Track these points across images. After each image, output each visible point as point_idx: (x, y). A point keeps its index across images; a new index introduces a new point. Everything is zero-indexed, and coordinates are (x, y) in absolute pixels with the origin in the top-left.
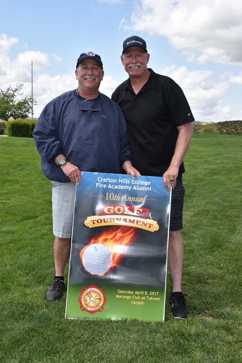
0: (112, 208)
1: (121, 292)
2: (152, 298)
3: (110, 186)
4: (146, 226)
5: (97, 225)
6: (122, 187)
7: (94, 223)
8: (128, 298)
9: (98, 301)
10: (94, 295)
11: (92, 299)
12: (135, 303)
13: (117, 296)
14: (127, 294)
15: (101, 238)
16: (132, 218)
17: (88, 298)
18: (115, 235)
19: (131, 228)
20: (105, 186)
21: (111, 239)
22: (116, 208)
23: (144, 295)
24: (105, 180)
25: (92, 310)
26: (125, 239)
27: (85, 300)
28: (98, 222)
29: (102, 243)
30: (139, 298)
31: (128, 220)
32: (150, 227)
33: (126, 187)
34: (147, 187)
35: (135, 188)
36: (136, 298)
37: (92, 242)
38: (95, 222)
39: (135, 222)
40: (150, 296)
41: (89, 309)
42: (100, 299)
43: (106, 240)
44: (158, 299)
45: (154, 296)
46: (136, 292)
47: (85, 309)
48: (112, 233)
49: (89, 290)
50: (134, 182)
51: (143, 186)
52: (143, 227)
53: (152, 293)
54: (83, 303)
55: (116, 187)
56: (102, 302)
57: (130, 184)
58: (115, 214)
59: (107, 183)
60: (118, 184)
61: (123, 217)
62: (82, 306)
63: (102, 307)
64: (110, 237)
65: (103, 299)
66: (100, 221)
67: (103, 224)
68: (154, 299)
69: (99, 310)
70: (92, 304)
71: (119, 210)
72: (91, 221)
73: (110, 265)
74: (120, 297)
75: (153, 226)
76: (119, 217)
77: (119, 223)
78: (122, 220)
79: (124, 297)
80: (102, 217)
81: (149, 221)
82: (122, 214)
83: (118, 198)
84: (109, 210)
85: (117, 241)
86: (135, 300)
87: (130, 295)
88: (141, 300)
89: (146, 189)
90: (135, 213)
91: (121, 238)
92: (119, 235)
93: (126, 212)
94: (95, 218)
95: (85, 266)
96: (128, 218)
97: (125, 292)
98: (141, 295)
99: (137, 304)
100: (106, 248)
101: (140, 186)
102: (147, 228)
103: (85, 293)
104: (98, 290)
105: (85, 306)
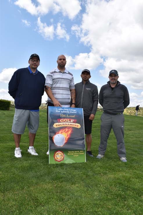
0: (63, 120)
5: (58, 127)
8: (72, 154)
9: (61, 157)
10: (59, 154)
11: (59, 156)
13: (68, 154)
14: (72, 153)
15: (60, 132)
16: (71, 123)
17: (57, 156)
18: (65, 130)
19: (71, 127)
21: (64, 132)
23: (78, 153)
25: (59, 160)
26: (69, 132)
27: (56, 157)
30: (76, 154)
32: (77, 126)
33: (67, 112)
35: (70, 112)
36: (75, 154)
37: (57, 133)
38: (57, 125)
39: (72, 125)
40: (80, 153)
41: (58, 160)
42: (62, 156)
43: (62, 133)
44: (83, 153)
45: (82, 152)
46: (75, 152)
47: (56, 160)
49: (57, 153)
52: (75, 127)
53: (81, 151)
57: (69, 111)
58: (64, 122)
61: (67, 123)
62: (55, 159)
63: (63, 159)
64: (63, 131)
65: (63, 156)
67: (60, 126)
69: (62, 160)
70: (59, 158)
71: (66, 120)
72: (56, 125)
73: (65, 142)
74: (70, 154)
75: (78, 126)
76: (66, 123)
77: (66, 126)
78: (67, 124)
79: (71, 154)
80: (60, 123)
81: (77, 124)
82: (67, 122)
83: (65, 116)
84: (62, 120)
85: (66, 132)
86: (75, 155)
87: (73, 153)
88: (77, 155)
89: (75, 112)
90: (72, 122)
91: (68, 131)
92: (67, 130)
93: (68, 121)
94: (57, 124)
95: (55, 143)
96: (69, 123)
97: (71, 152)
98: (77, 153)
99: (76, 156)
100: (62, 135)
101: (72, 111)
102: (76, 127)
103: (56, 154)
104: (61, 152)
105: (56, 159)
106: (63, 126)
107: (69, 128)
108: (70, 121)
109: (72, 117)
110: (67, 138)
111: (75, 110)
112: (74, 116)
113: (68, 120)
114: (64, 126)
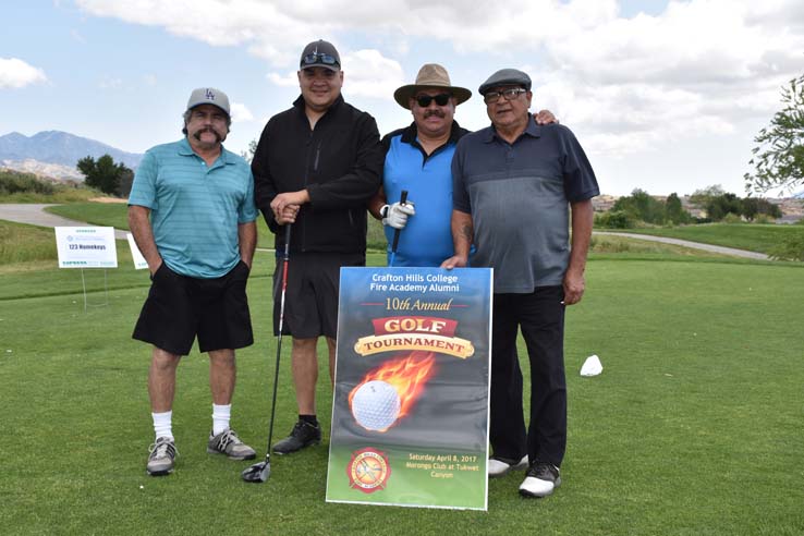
0: (397, 322)
1: (414, 457)
2: (465, 467)
3: (392, 287)
4: (452, 348)
5: (374, 351)
6: (411, 288)
7: (369, 348)
8: (426, 467)
9: (377, 472)
10: (371, 463)
11: (368, 469)
12: (437, 475)
13: (408, 465)
14: (424, 462)
15: (381, 373)
16: (430, 337)
17: (361, 468)
18: (404, 367)
19: (429, 352)
20: (384, 288)
21: (398, 372)
22: (404, 322)
23: (453, 463)
24: (384, 279)
25: (369, 487)
26: (420, 372)
27: (357, 472)
28: (375, 345)
29: (384, 380)
30: (444, 467)
31: (423, 341)
32: (459, 351)
33: (418, 288)
34: (451, 285)
35: (432, 288)
36: (439, 467)
37: (368, 377)
38: (371, 346)
39: (435, 343)
40: (462, 464)
41: (363, 486)
42: (381, 470)
43: (388, 375)
44: (475, 468)
45: (468, 464)
46: (439, 458)
47: (356, 487)
48: (398, 363)
49: (363, 455)
50: (430, 278)
51: (446, 284)
52: (448, 351)
53: (465, 459)
54: (354, 477)
55: (402, 288)
56: (384, 475)
57: (425, 283)
58: (402, 331)
59: (388, 284)
60: (405, 284)
61: (414, 337)
62: (352, 481)
63: (384, 483)
64: (395, 369)
65: (385, 469)
66: (378, 344)
67: (383, 349)
68: (469, 468)
69: (379, 488)
70: (367, 478)
71: (408, 325)
72: (364, 346)
73: (397, 414)
74: (413, 465)
75: (464, 348)
76: (408, 336)
77: (408, 347)
78: (414, 341)
79: (420, 466)
80: (382, 338)
81: (456, 341)
82: (414, 331)
83: (406, 305)
84: (392, 326)
85: (406, 375)
86: (438, 471)
87: (428, 462)
88: (447, 471)
89: (450, 288)
90: (434, 329)
91: (414, 371)
92: (409, 365)
93: (420, 329)
94: (372, 339)
95: (356, 417)
96: (423, 337)
97: (422, 458)
98: (447, 463)
99: (440, 478)
100: (390, 387)
101: (441, 284)
102: (454, 352)
103: (356, 462)
104: (377, 455)
105: (356, 481)
106: (392, 348)
107: (420, 356)
108: (427, 330)
109: (439, 307)
110: (408, 398)
111: (455, 279)
112: (445, 307)
113: (420, 321)
114: (398, 347)
